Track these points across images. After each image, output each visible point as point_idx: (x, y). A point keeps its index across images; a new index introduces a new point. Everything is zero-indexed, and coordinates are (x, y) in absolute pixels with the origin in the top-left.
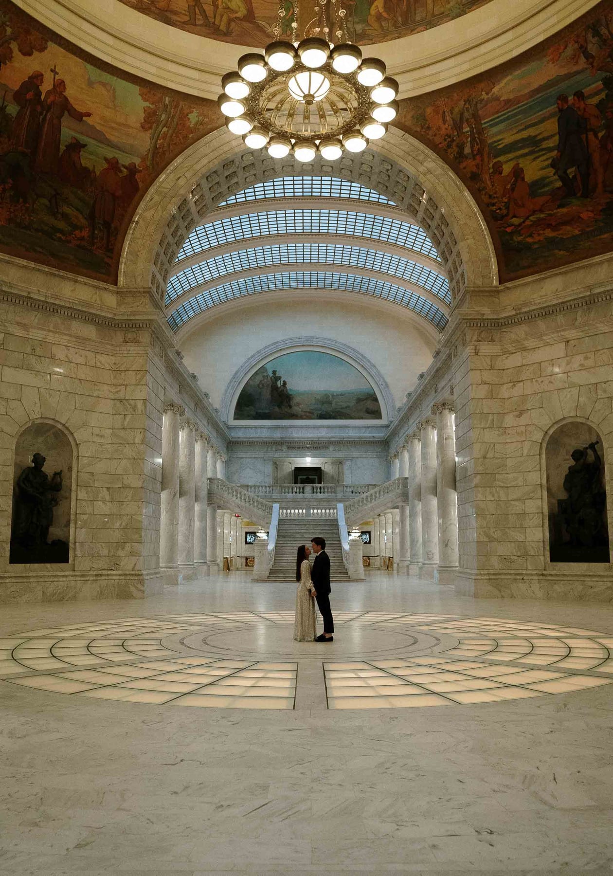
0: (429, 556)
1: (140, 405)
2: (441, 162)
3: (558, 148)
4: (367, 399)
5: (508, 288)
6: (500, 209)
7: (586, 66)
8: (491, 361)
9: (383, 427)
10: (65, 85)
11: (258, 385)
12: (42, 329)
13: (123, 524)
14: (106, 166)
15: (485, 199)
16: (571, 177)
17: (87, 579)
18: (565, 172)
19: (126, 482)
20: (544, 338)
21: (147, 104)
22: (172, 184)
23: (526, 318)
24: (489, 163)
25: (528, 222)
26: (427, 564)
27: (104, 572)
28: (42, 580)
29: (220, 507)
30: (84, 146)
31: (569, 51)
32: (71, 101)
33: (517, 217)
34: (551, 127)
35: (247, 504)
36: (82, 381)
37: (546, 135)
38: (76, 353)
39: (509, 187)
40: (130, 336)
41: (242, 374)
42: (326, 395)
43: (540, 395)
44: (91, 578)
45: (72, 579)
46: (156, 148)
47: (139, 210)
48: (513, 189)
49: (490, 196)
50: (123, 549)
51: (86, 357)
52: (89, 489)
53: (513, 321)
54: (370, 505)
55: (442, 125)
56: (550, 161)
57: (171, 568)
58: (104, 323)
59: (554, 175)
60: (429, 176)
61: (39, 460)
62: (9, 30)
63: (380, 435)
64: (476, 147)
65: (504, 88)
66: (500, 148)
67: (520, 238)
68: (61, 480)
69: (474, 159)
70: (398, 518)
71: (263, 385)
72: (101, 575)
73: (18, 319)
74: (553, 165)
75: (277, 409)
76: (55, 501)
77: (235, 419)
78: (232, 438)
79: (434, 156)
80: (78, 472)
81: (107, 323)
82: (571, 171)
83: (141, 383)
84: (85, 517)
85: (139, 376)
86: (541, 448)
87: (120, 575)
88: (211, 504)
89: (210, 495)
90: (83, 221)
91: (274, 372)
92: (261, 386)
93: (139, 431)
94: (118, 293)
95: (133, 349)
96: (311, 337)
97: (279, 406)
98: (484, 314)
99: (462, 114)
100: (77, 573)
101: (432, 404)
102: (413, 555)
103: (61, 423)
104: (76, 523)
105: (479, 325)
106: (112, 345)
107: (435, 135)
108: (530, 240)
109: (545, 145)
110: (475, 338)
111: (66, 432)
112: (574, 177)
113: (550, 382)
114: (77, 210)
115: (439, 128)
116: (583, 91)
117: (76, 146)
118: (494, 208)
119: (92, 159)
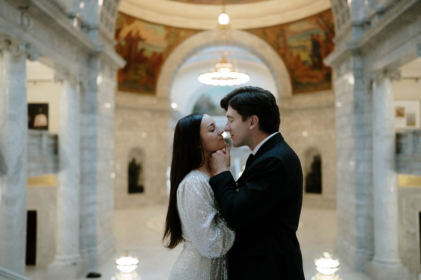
3: (311, 51)
5: (294, 97)
7: (319, 27)
12: (134, 116)
14: (152, 54)
16: (316, 61)
18: (314, 59)
20: (305, 117)
30: (145, 49)
31: (314, 22)
32: (141, 36)
37: (307, 46)
46: (169, 45)
58: (153, 111)
61: (134, 160)
66: (293, 47)
74: (310, 56)
79: (269, 46)
119: (148, 53)
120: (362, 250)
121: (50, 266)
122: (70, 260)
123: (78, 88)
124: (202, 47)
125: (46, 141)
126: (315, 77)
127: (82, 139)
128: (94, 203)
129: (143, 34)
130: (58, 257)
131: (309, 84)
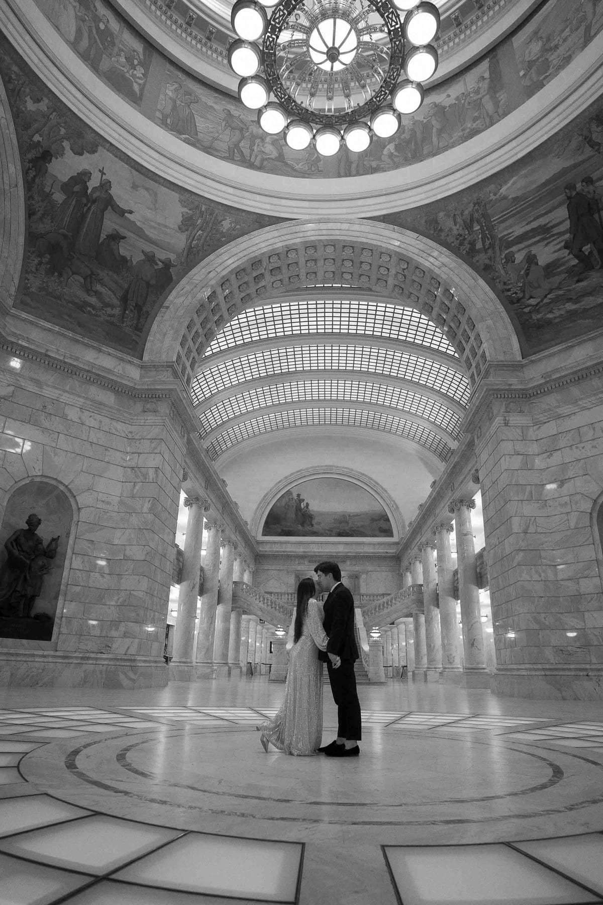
0: (449, 659)
1: (151, 473)
2: (454, 257)
3: (570, 231)
4: (379, 520)
5: (532, 362)
6: (516, 293)
7: (591, 154)
8: (523, 433)
9: (394, 544)
10: (110, 185)
11: (284, 507)
12: (57, 389)
13: (121, 600)
14: (143, 258)
15: (500, 286)
16: (587, 253)
17: (70, 661)
18: (581, 250)
19: (128, 553)
20: (580, 403)
21: (185, 210)
22: (203, 277)
23: (557, 385)
24: (501, 254)
25: (546, 301)
26: (449, 668)
27: (92, 655)
28: (13, 658)
29: (245, 612)
30: (124, 238)
31: (574, 144)
32: (115, 198)
33: (533, 298)
34: (562, 213)
35: (270, 608)
36: (94, 445)
37: (556, 222)
38: (91, 417)
39: (522, 272)
40: (148, 406)
41: (271, 496)
42: (344, 515)
43: (582, 461)
44: (75, 661)
45: (50, 660)
46: (191, 248)
47: (171, 298)
48: (527, 274)
49: (505, 283)
50: (117, 629)
51: (101, 422)
52: (86, 558)
53: (542, 391)
54: (386, 611)
55: (454, 228)
56: (563, 244)
57: (184, 663)
58: (123, 391)
59: (569, 255)
60: (443, 269)
61: (33, 522)
62: (63, 131)
63: (392, 551)
64: (488, 242)
65: (511, 188)
66: (512, 240)
67: (539, 316)
68: (57, 548)
69: (486, 253)
70: (411, 627)
71: (288, 506)
72: (88, 658)
73: (32, 375)
74: (566, 247)
75: (300, 527)
76: (45, 569)
77: (263, 535)
78: (260, 551)
79: (448, 252)
80: (76, 538)
81: (127, 392)
82: (587, 249)
83: (156, 451)
84: (78, 589)
85: (153, 445)
86: (591, 518)
87: (110, 659)
88: (236, 607)
89: (235, 597)
90: (116, 302)
91: (299, 495)
92: (287, 507)
93: (148, 499)
94: (142, 367)
95: (151, 418)
96: (331, 466)
97: (302, 525)
98: (511, 385)
99: (472, 216)
100: (58, 654)
101: (449, 503)
102: (431, 661)
103: (64, 485)
104: (65, 595)
105: (506, 396)
106: (131, 414)
107: (448, 235)
108: (550, 316)
109: (556, 231)
110: (503, 409)
111: (68, 494)
112: (591, 253)
113: (593, 447)
114: (110, 289)
115: (451, 230)
116: (591, 176)
117: (116, 237)
118: (509, 293)
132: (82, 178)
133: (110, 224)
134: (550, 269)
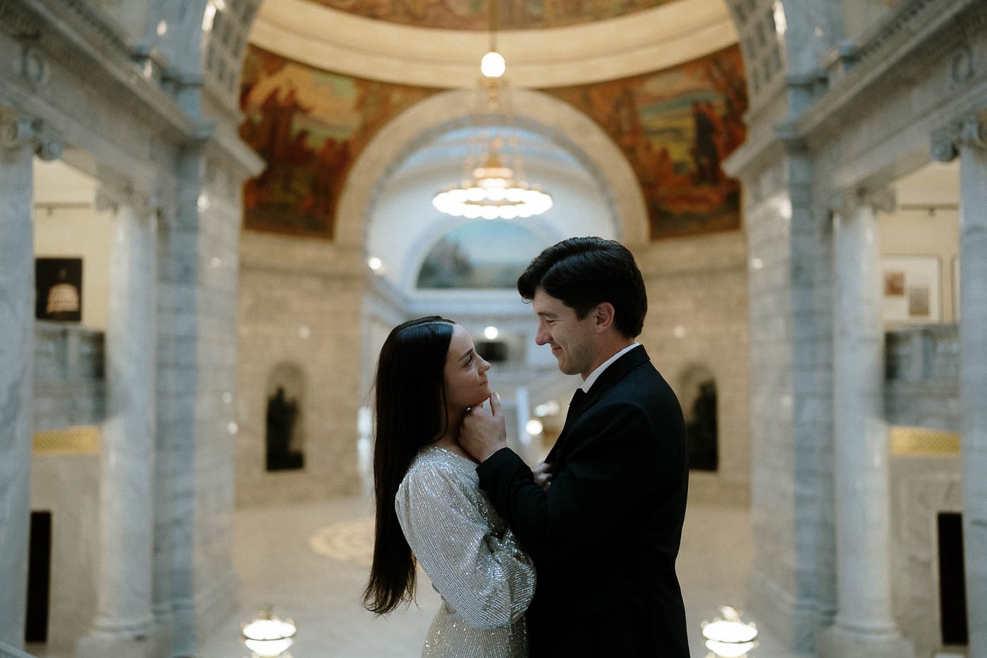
3: (694, 139)
7: (712, 86)
14: (325, 144)
16: (704, 164)
18: (700, 160)
21: (358, 91)
31: (700, 75)
32: (300, 101)
34: (688, 124)
37: (685, 128)
46: (365, 124)
56: (688, 149)
59: (692, 161)
61: (281, 392)
66: (652, 131)
82: (704, 160)
90: (308, 192)
92: (443, 256)
103: (297, 362)
106: (333, 292)
109: (683, 135)
117: (303, 135)
119: (316, 141)
120: (808, 602)
121: (83, 642)
122: (130, 629)
123: (153, 222)
124: (443, 129)
125: (76, 349)
126: (703, 200)
127: (162, 343)
128: (189, 494)
129: (304, 97)
130: (102, 622)
131: (688, 216)
132: (273, 95)
133: (298, 124)
134: (678, 167)
